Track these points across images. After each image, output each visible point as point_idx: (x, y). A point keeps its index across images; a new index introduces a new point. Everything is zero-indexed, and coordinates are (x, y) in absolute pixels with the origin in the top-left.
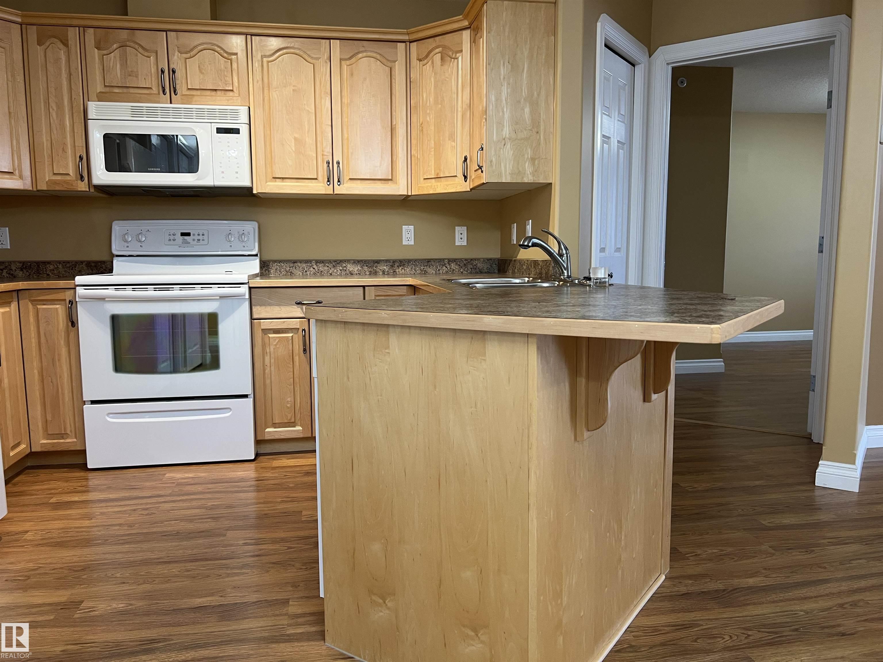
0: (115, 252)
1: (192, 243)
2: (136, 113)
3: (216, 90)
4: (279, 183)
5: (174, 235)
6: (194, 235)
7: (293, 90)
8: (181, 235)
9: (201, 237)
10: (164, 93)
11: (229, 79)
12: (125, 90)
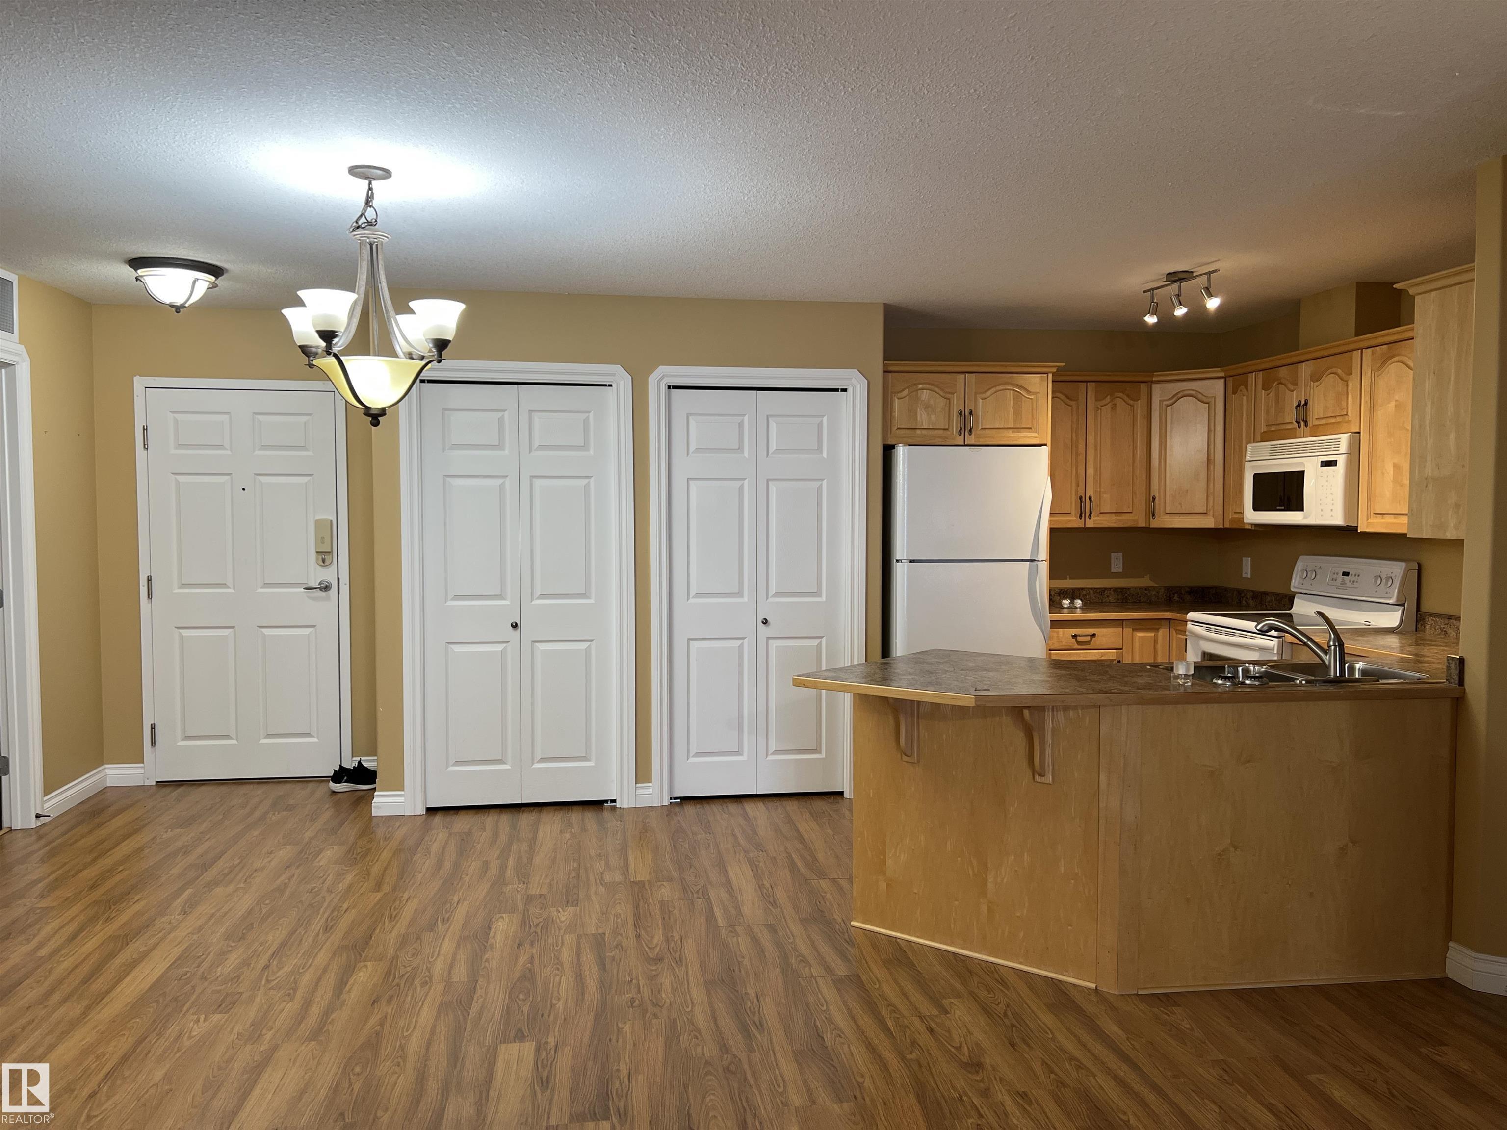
0: (1293, 589)
1: (1349, 584)
2: (1273, 451)
3: (1335, 417)
4: (1379, 520)
5: (1337, 574)
6: (1352, 575)
7: (1395, 406)
8: (1343, 575)
9: (1355, 578)
10: (1299, 427)
11: (1344, 404)
12: (1278, 427)
